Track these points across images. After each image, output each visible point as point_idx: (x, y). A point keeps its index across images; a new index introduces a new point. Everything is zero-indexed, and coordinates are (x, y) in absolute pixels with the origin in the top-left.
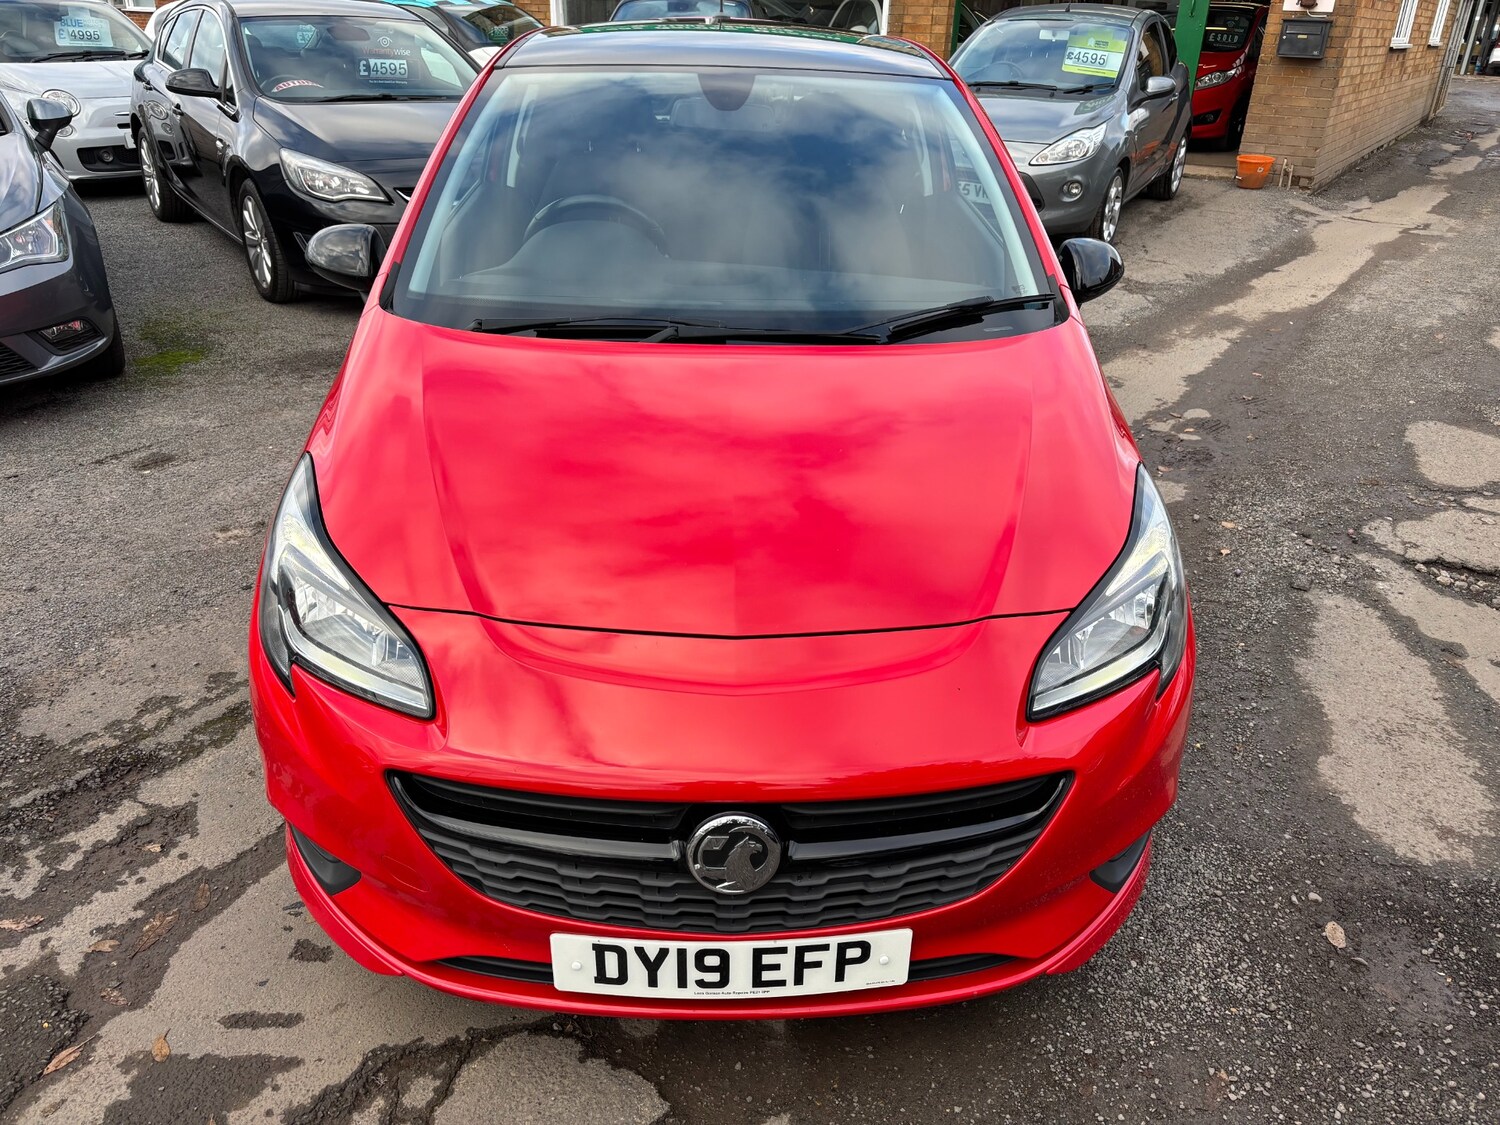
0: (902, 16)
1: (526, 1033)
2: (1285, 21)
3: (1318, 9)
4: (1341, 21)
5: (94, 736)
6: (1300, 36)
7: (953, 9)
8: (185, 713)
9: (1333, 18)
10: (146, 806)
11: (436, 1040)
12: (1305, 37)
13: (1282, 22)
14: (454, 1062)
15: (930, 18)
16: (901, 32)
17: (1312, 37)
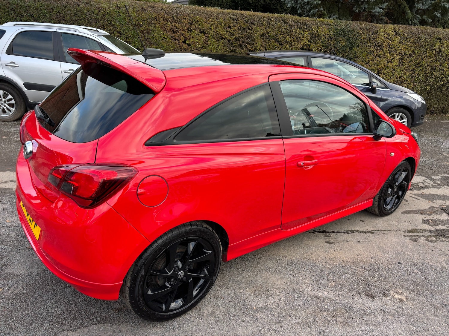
5: (447, 241)
8: (424, 236)
10: (433, 227)
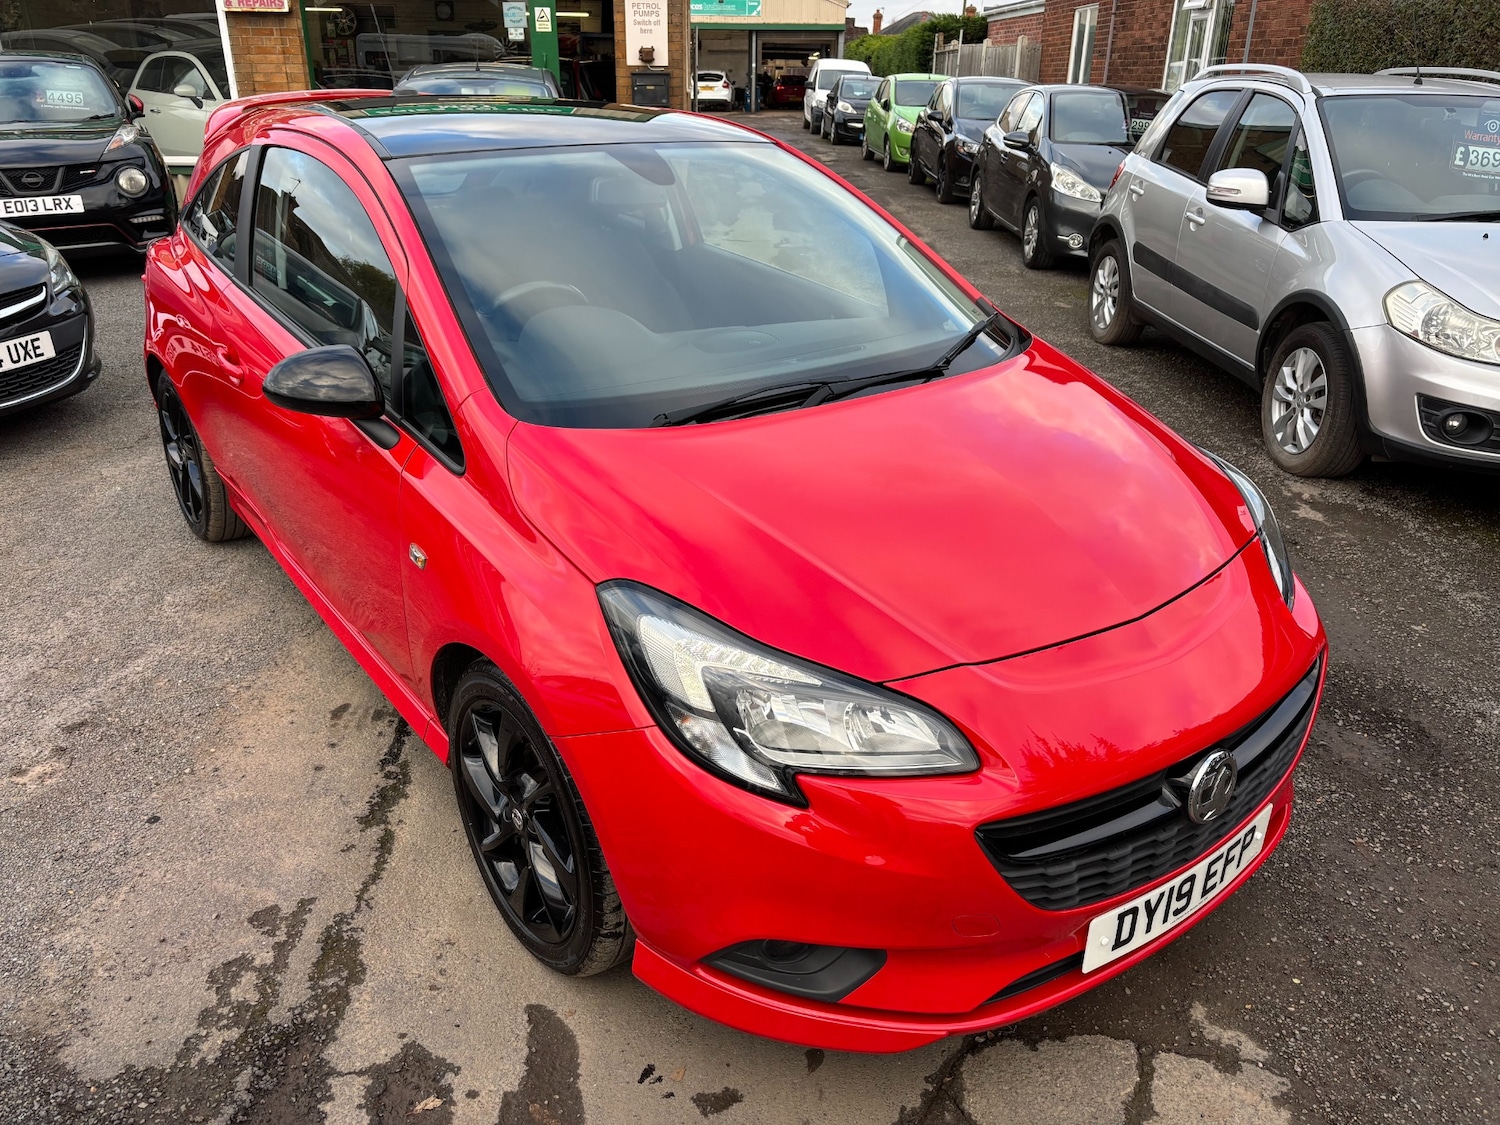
0: (251, 75)
1: (969, 1055)
2: (633, 74)
3: (656, 63)
4: (676, 72)
5: (199, 1038)
6: (648, 87)
7: (307, 66)
9: (669, 71)
10: (360, 1073)
11: (914, 1102)
12: (653, 88)
13: (629, 75)
14: (952, 1107)
15: (284, 75)
16: (254, 90)
17: (658, 88)
